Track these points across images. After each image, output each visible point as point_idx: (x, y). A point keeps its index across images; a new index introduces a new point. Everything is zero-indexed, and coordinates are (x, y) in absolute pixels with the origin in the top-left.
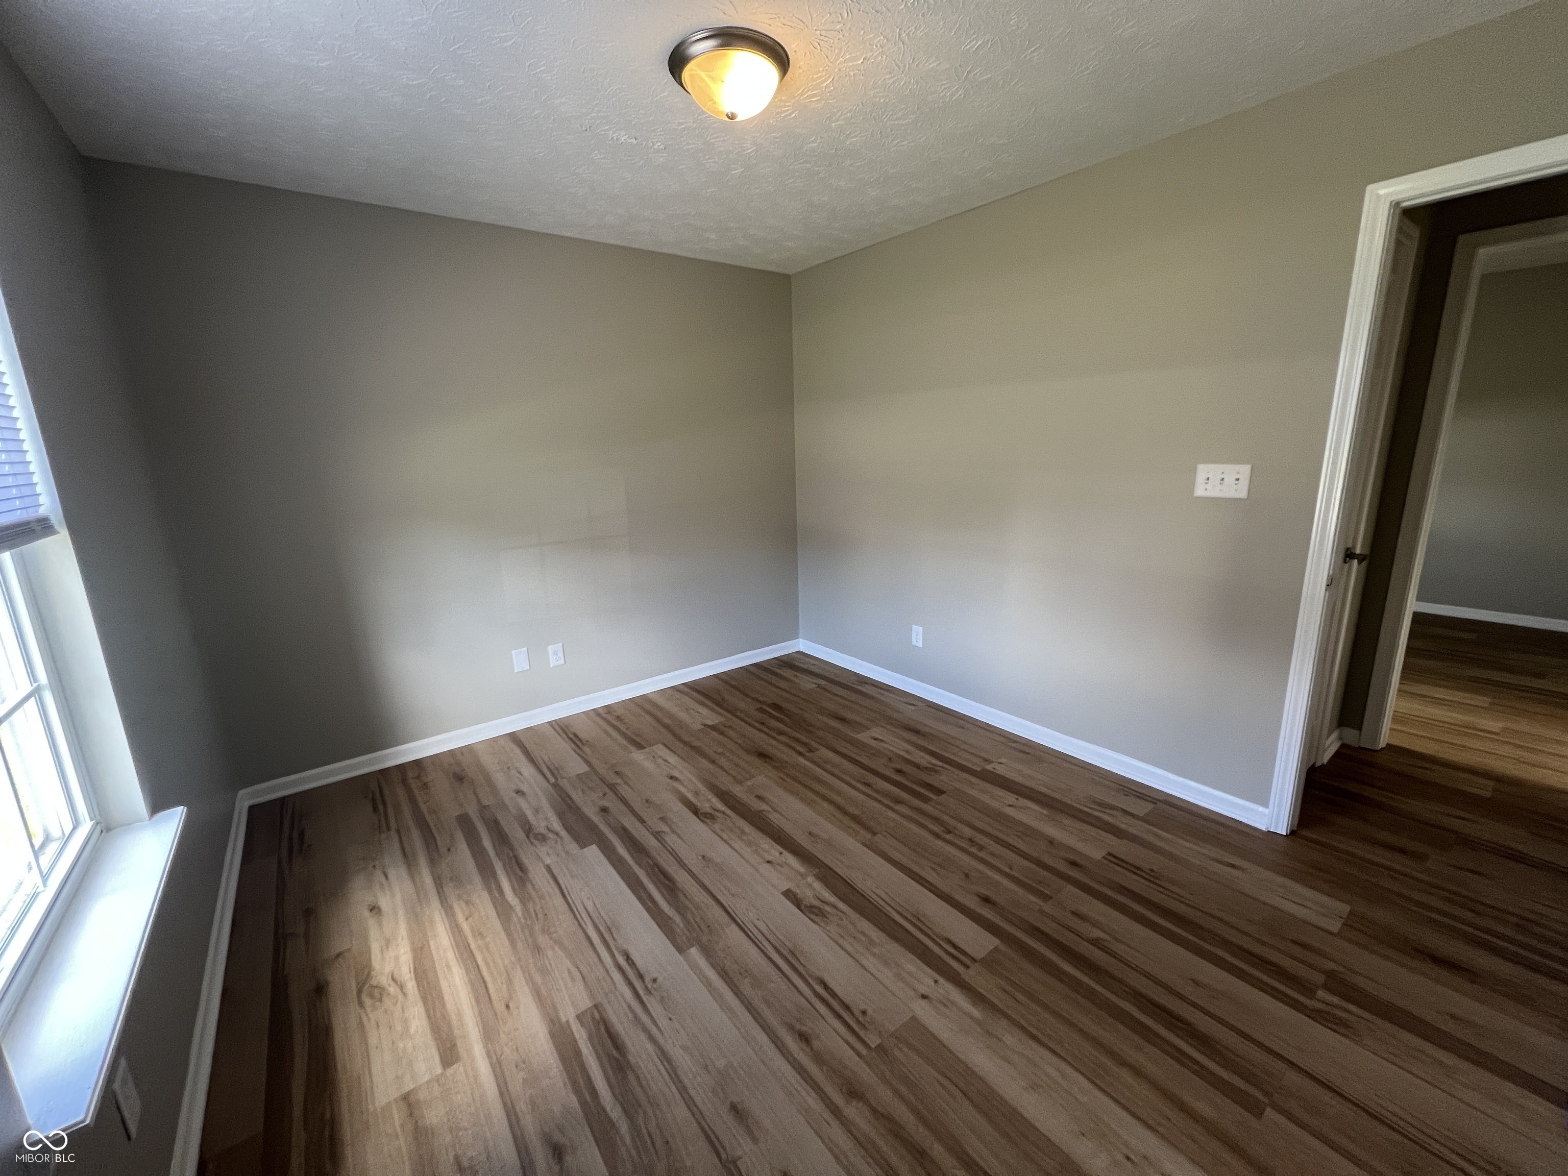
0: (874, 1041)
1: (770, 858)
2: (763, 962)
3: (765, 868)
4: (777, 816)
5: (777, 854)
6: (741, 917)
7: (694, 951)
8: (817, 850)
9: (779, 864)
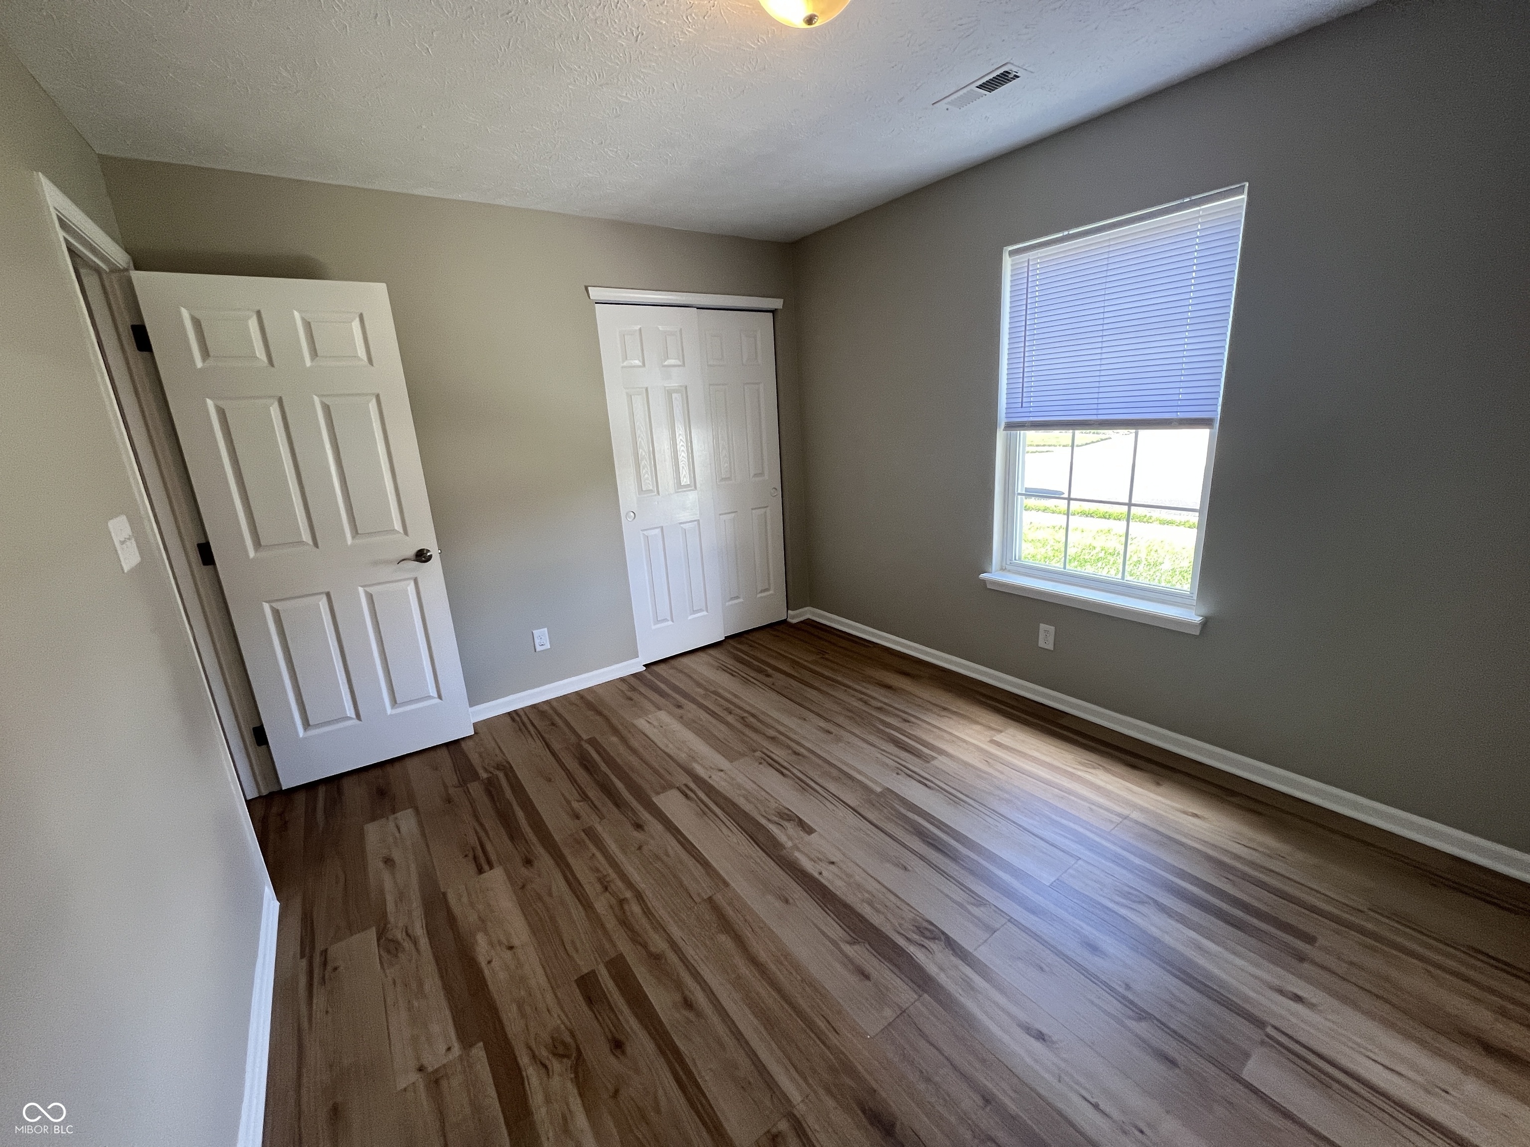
0: (758, 754)
1: (832, 867)
2: (826, 785)
3: (836, 857)
4: (830, 933)
5: (825, 873)
6: (849, 812)
7: (879, 790)
8: (780, 877)
9: (821, 860)
